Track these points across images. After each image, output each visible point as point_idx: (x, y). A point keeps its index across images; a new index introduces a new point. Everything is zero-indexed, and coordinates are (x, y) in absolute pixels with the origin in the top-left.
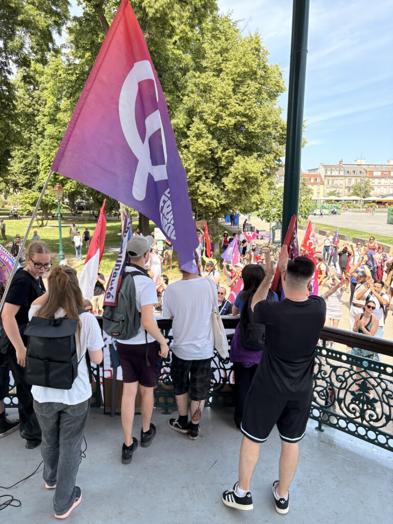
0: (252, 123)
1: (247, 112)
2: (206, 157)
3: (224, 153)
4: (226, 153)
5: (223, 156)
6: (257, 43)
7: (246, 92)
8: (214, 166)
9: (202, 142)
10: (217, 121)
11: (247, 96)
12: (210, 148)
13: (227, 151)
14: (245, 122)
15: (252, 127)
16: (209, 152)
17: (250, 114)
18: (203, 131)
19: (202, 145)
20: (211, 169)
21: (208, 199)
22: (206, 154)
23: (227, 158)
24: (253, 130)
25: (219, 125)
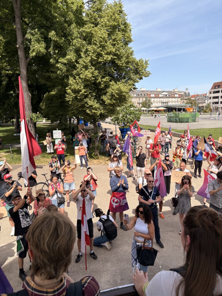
0: (120, 60)
1: (117, 52)
2: (91, 82)
3: (103, 79)
4: (104, 80)
5: (102, 81)
6: (120, 7)
7: (116, 39)
8: (95, 88)
9: (89, 72)
10: (98, 58)
11: (117, 41)
12: (93, 76)
13: (105, 78)
14: (115, 59)
15: (120, 62)
16: (93, 78)
17: (119, 53)
18: (88, 64)
19: (89, 73)
20: (93, 90)
21: (94, 110)
22: (92, 80)
23: (105, 82)
24: (121, 65)
25: (100, 60)
